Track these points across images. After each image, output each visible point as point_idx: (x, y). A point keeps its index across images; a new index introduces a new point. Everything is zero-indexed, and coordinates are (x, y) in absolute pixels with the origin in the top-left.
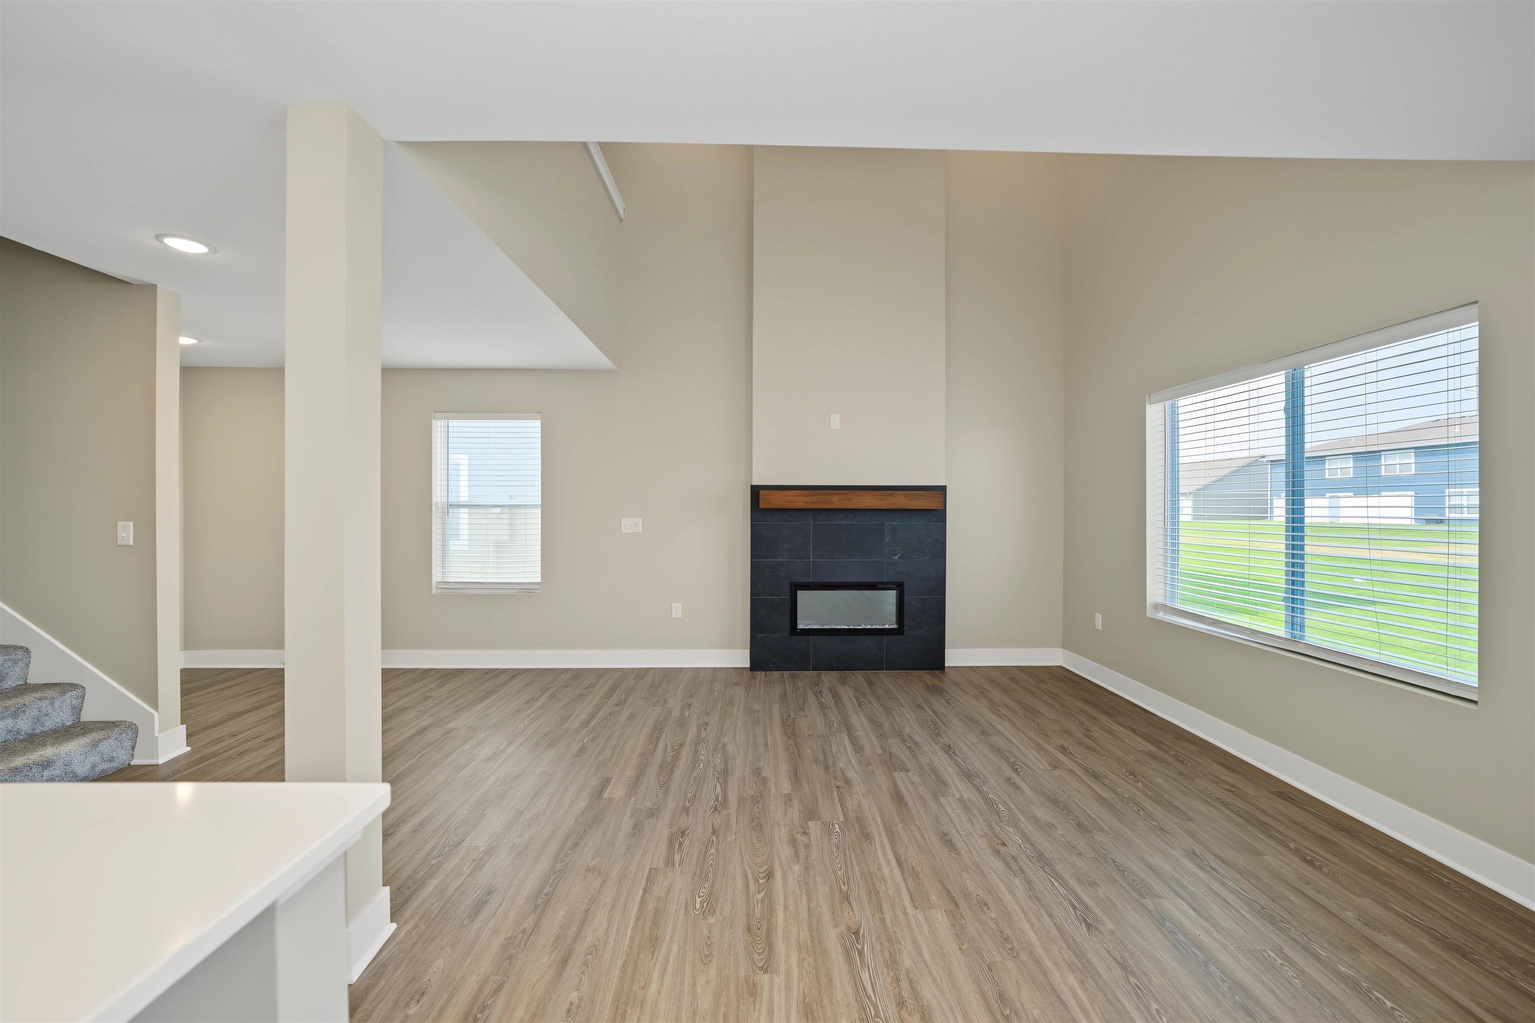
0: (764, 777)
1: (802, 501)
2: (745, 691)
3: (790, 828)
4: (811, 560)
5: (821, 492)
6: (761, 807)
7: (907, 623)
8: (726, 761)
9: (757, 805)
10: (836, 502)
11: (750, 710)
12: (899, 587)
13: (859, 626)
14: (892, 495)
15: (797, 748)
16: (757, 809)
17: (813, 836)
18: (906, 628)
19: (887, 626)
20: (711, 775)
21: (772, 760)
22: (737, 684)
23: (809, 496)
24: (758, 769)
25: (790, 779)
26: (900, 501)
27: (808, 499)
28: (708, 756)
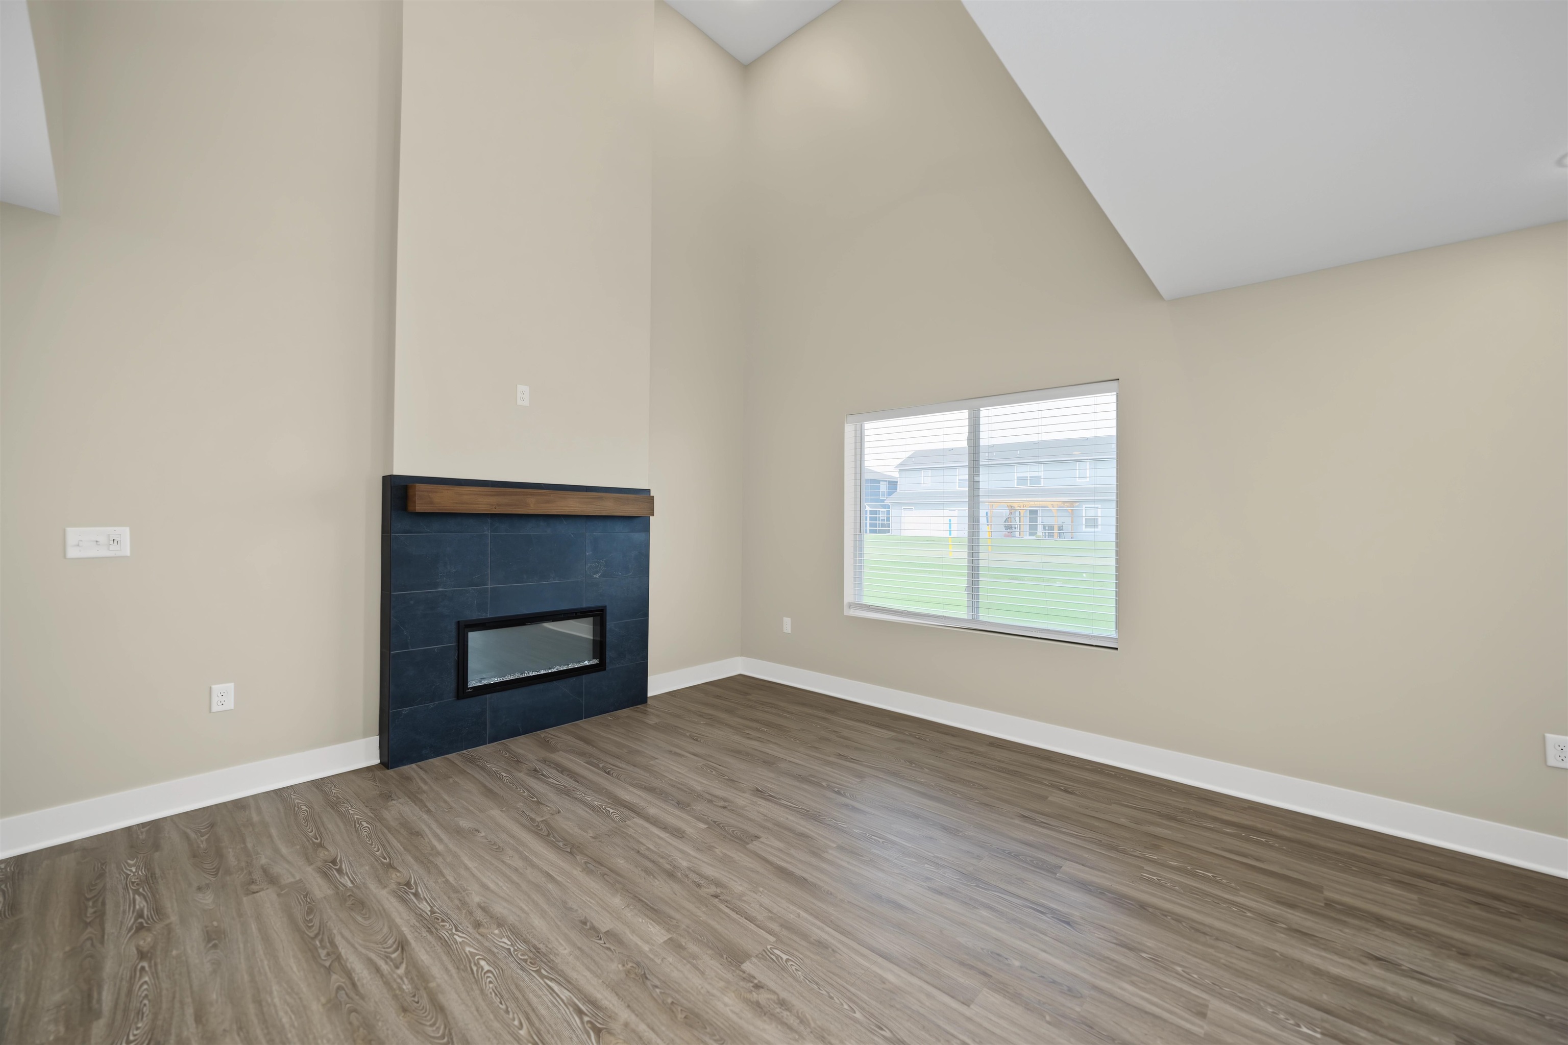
0: (608, 931)
1: (484, 503)
2: (416, 804)
3: (734, 992)
4: (489, 586)
5: (511, 490)
6: (657, 983)
7: (610, 654)
8: (515, 933)
9: (648, 983)
10: (533, 505)
11: (458, 833)
12: (598, 615)
13: (550, 669)
14: (601, 498)
15: (601, 865)
16: (658, 990)
17: (771, 985)
18: (608, 661)
19: (586, 663)
20: (520, 972)
21: (588, 899)
22: (387, 797)
23: (494, 495)
24: (585, 923)
25: (648, 917)
26: (608, 507)
27: (493, 500)
28: (478, 941)
